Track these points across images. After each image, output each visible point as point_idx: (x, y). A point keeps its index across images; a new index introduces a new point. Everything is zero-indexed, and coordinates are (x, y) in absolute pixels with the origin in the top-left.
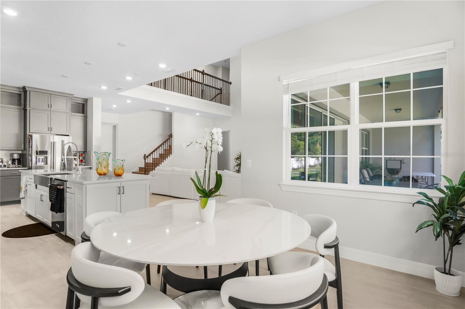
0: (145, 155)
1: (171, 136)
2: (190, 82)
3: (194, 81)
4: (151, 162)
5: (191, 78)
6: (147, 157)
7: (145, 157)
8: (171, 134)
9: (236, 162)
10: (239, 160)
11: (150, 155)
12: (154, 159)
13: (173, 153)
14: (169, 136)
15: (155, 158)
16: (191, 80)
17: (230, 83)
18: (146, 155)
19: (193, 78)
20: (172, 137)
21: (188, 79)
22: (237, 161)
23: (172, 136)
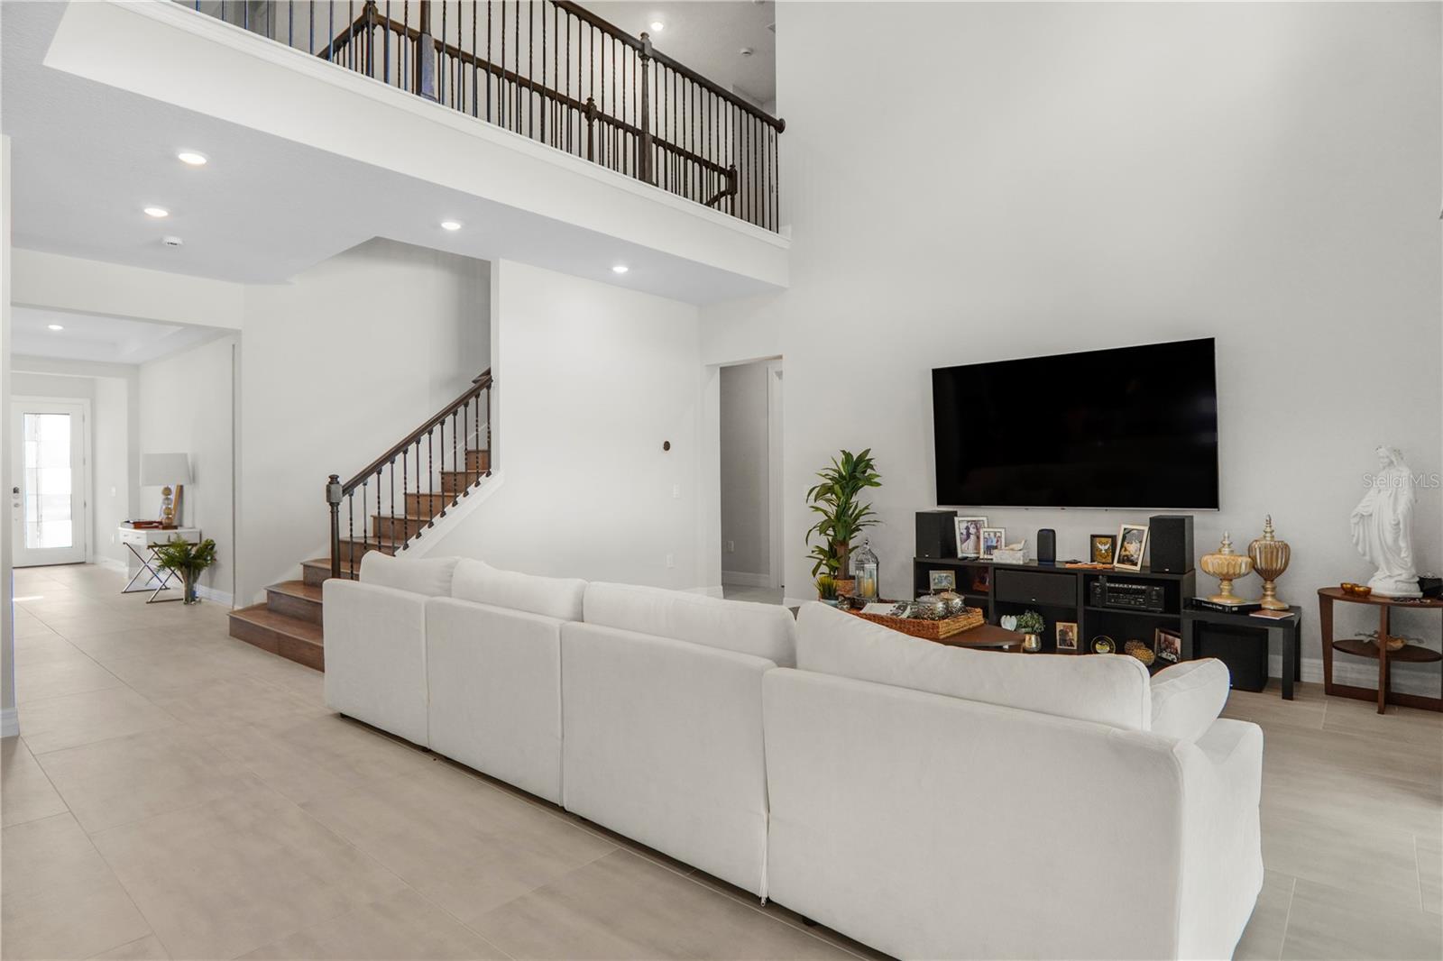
0: (334, 479)
1: (485, 382)
2: (585, 122)
3: (602, 117)
4: (400, 512)
5: (590, 100)
6: (348, 489)
7: (337, 491)
8: (488, 372)
9: (817, 509)
10: (829, 501)
11: (362, 478)
12: (413, 502)
13: (498, 468)
14: (474, 382)
15: (418, 496)
16: (589, 111)
17: (780, 127)
18: (343, 481)
19: (597, 103)
20: (489, 387)
21: (573, 104)
22: (822, 504)
23: (490, 380)
